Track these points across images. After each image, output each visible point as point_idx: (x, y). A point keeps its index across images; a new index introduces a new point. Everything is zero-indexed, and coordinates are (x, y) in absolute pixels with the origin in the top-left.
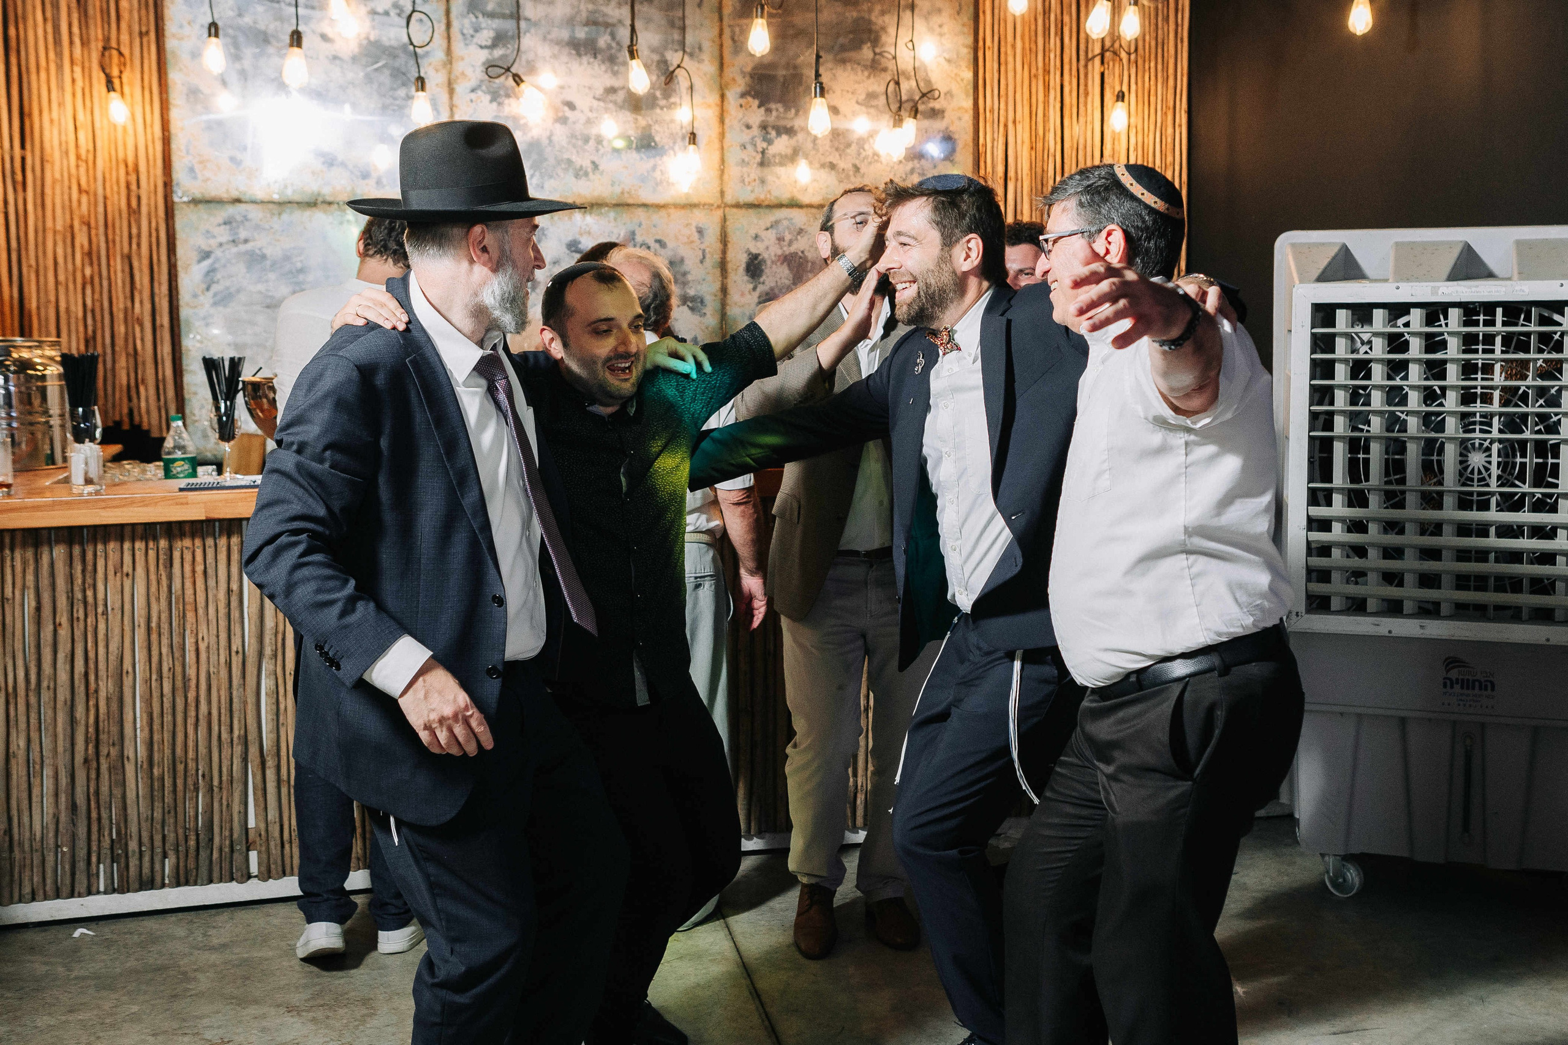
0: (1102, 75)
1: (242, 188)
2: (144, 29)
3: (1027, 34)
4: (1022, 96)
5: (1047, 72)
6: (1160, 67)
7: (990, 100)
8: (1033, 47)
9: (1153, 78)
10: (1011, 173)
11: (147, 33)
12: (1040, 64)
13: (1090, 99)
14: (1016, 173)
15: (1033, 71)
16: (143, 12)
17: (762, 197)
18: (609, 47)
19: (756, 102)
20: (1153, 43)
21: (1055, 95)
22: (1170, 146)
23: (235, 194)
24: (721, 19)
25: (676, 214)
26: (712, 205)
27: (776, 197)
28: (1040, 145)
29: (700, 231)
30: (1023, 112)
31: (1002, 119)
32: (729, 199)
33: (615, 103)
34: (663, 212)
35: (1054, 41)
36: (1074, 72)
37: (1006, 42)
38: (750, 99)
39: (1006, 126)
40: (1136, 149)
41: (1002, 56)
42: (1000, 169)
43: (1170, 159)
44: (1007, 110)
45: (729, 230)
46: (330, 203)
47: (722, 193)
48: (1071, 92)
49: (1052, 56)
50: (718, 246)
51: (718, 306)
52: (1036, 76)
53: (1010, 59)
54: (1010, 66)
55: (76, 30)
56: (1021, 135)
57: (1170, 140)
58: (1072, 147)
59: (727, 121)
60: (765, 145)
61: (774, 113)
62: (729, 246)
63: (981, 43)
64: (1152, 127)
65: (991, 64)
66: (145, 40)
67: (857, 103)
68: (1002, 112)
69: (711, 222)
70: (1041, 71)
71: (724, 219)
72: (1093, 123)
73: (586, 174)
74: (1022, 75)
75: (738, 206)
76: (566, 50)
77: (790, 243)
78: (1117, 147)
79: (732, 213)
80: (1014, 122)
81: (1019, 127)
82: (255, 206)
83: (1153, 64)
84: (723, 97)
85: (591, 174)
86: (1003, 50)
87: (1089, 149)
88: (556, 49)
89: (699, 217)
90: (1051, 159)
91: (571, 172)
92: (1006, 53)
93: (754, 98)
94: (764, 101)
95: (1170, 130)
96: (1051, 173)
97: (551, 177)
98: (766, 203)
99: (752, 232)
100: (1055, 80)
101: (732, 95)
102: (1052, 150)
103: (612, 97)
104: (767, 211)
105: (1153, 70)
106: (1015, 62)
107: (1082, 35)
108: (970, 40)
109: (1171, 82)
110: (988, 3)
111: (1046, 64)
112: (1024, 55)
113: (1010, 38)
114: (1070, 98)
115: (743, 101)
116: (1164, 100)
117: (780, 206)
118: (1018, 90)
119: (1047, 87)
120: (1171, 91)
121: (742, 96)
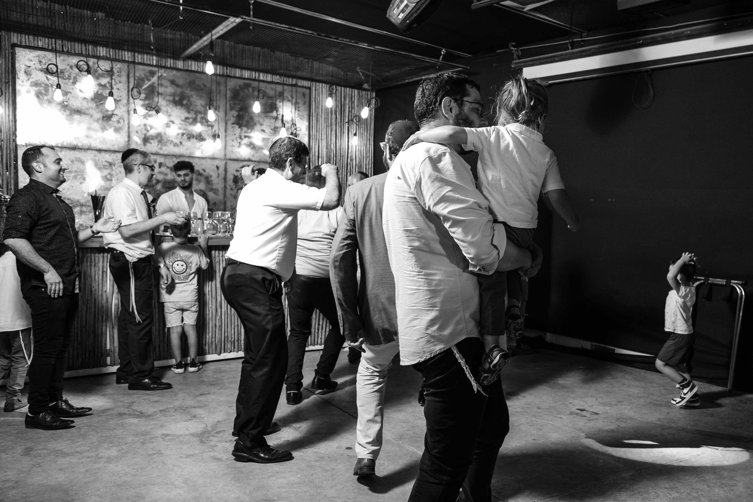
0: (348, 127)
2: (7, 81)
3: (326, 113)
4: (324, 132)
5: (331, 125)
6: (365, 128)
7: (314, 132)
9: (363, 130)
10: (320, 155)
11: (8, 82)
13: (344, 134)
14: (322, 156)
15: (328, 124)
16: (7, 75)
17: (239, 157)
18: (187, 104)
19: (237, 127)
21: (334, 132)
22: (368, 151)
24: (226, 99)
25: (209, 161)
26: (221, 159)
27: (243, 158)
28: (329, 147)
29: (218, 168)
30: (324, 137)
31: (318, 139)
32: (228, 157)
33: (189, 122)
34: (205, 160)
35: (334, 116)
36: (340, 126)
38: (235, 125)
40: (358, 151)
41: (318, 118)
42: (317, 154)
43: (368, 155)
45: (228, 167)
46: (81, 149)
47: (225, 155)
48: (339, 132)
50: (223, 172)
51: (223, 192)
52: (328, 126)
53: (320, 120)
54: (320, 122)
56: (324, 144)
57: (368, 148)
59: (228, 131)
60: (240, 140)
61: (244, 131)
62: (227, 172)
63: (311, 114)
64: (363, 145)
65: (314, 121)
66: (7, 85)
68: (318, 137)
69: (222, 165)
71: (226, 164)
72: (345, 141)
73: (178, 146)
74: (324, 125)
75: (231, 160)
76: (171, 104)
79: (229, 162)
80: (321, 140)
81: (323, 142)
83: (363, 126)
84: (226, 124)
86: (318, 116)
87: (344, 150)
88: (168, 103)
89: (217, 162)
90: (332, 152)
91: (172, 145)
93: (237, 125)
94: (240, 126)
95: (368, 146)
96: (332, 156)
97: (165, 145)
98: (240, 159)
99: (235, 168)
100: (334, 128)
101: (229, 123)
102: (332, 149)
103: (188, 121)
105: (363, 128)
106: (322, 121)
107: (342, 115)
108: (308, 113)
109: (369, 132)
110: (314, 102)
111: (331, 123)
112: (325, 119)
113: (320, 114)
114: (338, 134)
115: (233, 126)
116: (367, 137)
117: (245, 160)
118: (323, 130)
119: (332, 130)
120: (369, 134)
121: (233, 124)
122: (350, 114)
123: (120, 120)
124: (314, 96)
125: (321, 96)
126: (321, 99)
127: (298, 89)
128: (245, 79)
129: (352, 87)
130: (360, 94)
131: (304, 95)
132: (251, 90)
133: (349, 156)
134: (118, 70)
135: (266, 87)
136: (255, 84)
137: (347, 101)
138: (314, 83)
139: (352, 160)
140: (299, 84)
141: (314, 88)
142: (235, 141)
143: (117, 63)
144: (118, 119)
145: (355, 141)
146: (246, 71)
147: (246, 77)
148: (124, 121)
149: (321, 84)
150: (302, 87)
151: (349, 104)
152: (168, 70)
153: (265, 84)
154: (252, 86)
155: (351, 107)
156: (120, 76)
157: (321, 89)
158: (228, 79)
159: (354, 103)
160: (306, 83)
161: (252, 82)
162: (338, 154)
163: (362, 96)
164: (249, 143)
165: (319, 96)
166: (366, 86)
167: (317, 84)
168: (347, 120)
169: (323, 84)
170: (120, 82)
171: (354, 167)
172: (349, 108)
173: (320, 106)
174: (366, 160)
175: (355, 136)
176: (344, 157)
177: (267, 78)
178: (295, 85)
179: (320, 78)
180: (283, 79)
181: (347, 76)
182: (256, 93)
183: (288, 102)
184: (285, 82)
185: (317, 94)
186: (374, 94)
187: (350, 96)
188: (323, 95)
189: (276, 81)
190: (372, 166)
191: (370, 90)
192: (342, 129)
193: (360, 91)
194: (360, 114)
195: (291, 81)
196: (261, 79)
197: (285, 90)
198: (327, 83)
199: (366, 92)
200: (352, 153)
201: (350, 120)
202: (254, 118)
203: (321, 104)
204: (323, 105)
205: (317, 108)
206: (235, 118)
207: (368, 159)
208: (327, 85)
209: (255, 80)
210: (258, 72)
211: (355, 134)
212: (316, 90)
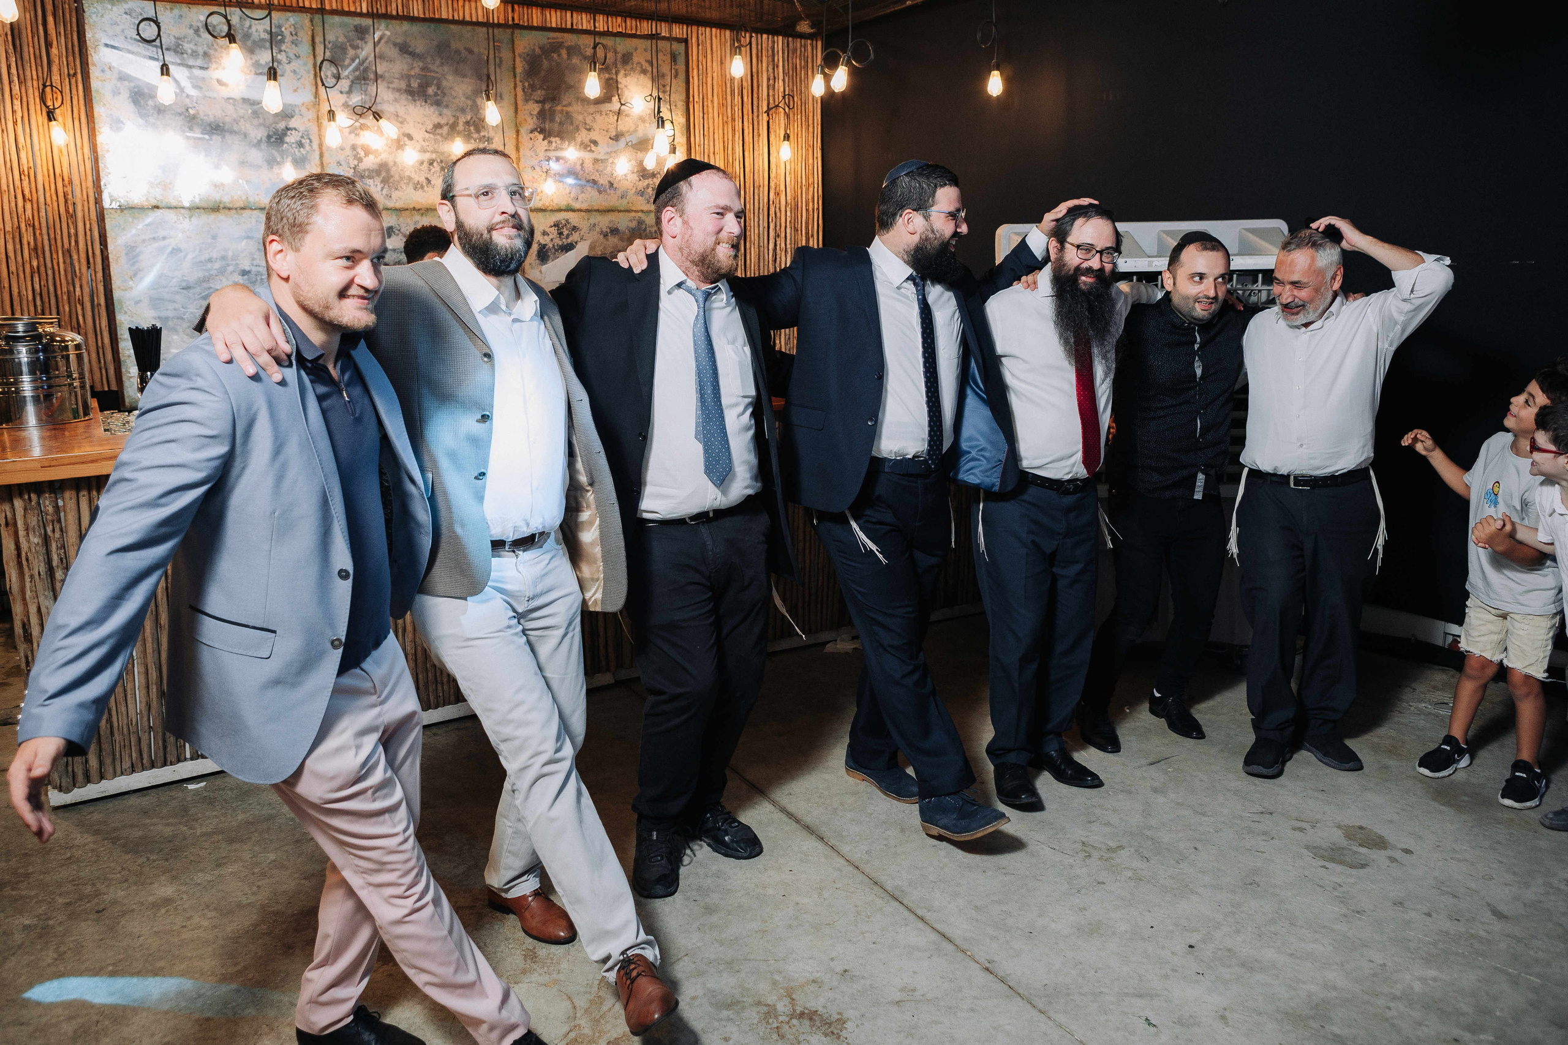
0: (768, 122)
1: (159, 197)
2: (72, 72)
3: (720, 93)
4: (719, 136)
5: (733, 120)
6: (804, 118)
7: (698, 138)
8: (724, 102)
9: (799, 126)
11: (75, 74)
12: (730, 115)
13: (761, 139)
15: (725, 119)
16: (71, 58)
17: (547, 204)
18: (436, 94)
19: (541, 137)
20: (799, 103)
21: (738, 135)
22: (811, 172)
23: (154, 203)
24: (515, 76)
27: (557, 204)
31: (706, 151)
33: (441, 135)
35: (737, 99)
36: (751, 121)
37: (707, 98)
38: (537, 134)
40: (790, 173)
41: (705, 108)
43: (811, 181)
44: (709, 145)
46: (230, 209)
48: (749, 135)
49: (736, 109)
52: (727, 123)
53: (710, 110)
54: (711, 115)
55: (14, 71)
57: (811, 167)
58: (751, 171)
59: (521, 150)
60: (548, 166)
61: (554, 144)
63: (691, 99)
64: (800, 159)
65: (698, 114)
66: (73, 81)
67: (610, 138)
68: (706, 147)
70: (730, 119)
72: (763, 155)
73: (422, 187)
74: (718, 121)
76: (404, 97)
77: (568, 237)
78: (779, 170)
80: (714, 153)
81: (717, 157)
82: (170, 211)
83: (799, 117)
84: (518, 132)
85: (426, 188)
86: (705, 104)
87: (761, 173)
88: (397, 95)
91: (411, 186)
92: (708, 106)
93: (539, 133)
94: (546, 134)
95: (811, 161)
97: (397, 189)
98: (548, 208)
100: (738, 125)
101: (523, 131)
103: (439, 131)
104: (551, 214)
105: (799, 121)
106: (713, 111)
107: (755, 95)
108: (683, 96)
109: (811, 129)
110: (695, 71)
111: (733, 115)
112: (719, 109)
113: (710, 96)
114: (749, 138)
115: (532, 135)
116: (807, 141)
117: (560, 210)
118: (716, 131)
119: (734, 130)
120: (811, 135)
121: (532, 132)
122: (771, 94)
123: (303, 141)
124: (695, 58)
125: (709, 56)
126: (709, 64)
127: (661, 44)
128: (551, 30)
129: (775, 32)
130: (791, 45)
131: (674, 58)
132: (564, 52)
133: (772, 184)
134: (292, 29)
135: (595, 45)
136: (570, 39)
137: (764, 65)
138: (694, 28)
139: (778, 194)
140: (663, 34)
141: (694, 39)
142: (537, 168)
143: (289, 14)
144: (298, 139)
145: (785, 152)
146: (553, 13)
147: (554, 25)
148: (311, 142)
149: (708, 29)
150: (669, 39)
151: (767, 71)
152: (393, 22)
153: (595, 38)
154: (566, 44)
155: (772, 77)
156: (295, 43)
157: (708, 42)
158: (517, 32)
159: (777, 67)
160: (676, 30)
161: (566, 36)
162: (749, 183)
163: (795, 50)
165: (706, 57)
166: (804, 27)
167: (702, 30)
168: (765, 109)
169: (714, 30)
170: (297, 57)
171: (783, 209)
172: (769, 79)
173: (709, 80)
174: (807, 193)
175: (786, 142)
176: (761, 189)
177: (597, 25)
178: (654, 37)
179: (708, 15)
180: (631, 25)
181: (762, 7)
182: (575, 60)
183: (642, 75)
184: (634, 32)
185: (700, 52)
186: (819, 44)
187: (770, 52)
188: (715, 55)
189: (615, 31)
190: (818, 204)
191: (811, 37)
192: (756, 127)
193: (790, 39)
194: (793, 91)
195: (646, 27)
196: (584, 28)
197: (636, 49)
198: (721, 25)
199: (803, 41)
200: (778, 180)
201: (772, 105)
202: (575, 115)
203: (709, 75)
204: (715, 75)
205: (703, 83)
206: (535, 118)
207: (811, 189)
208: (723, 31)
209: (572, 31)
210: (577, 11)
211: (787, 137)
212: (698, 45)
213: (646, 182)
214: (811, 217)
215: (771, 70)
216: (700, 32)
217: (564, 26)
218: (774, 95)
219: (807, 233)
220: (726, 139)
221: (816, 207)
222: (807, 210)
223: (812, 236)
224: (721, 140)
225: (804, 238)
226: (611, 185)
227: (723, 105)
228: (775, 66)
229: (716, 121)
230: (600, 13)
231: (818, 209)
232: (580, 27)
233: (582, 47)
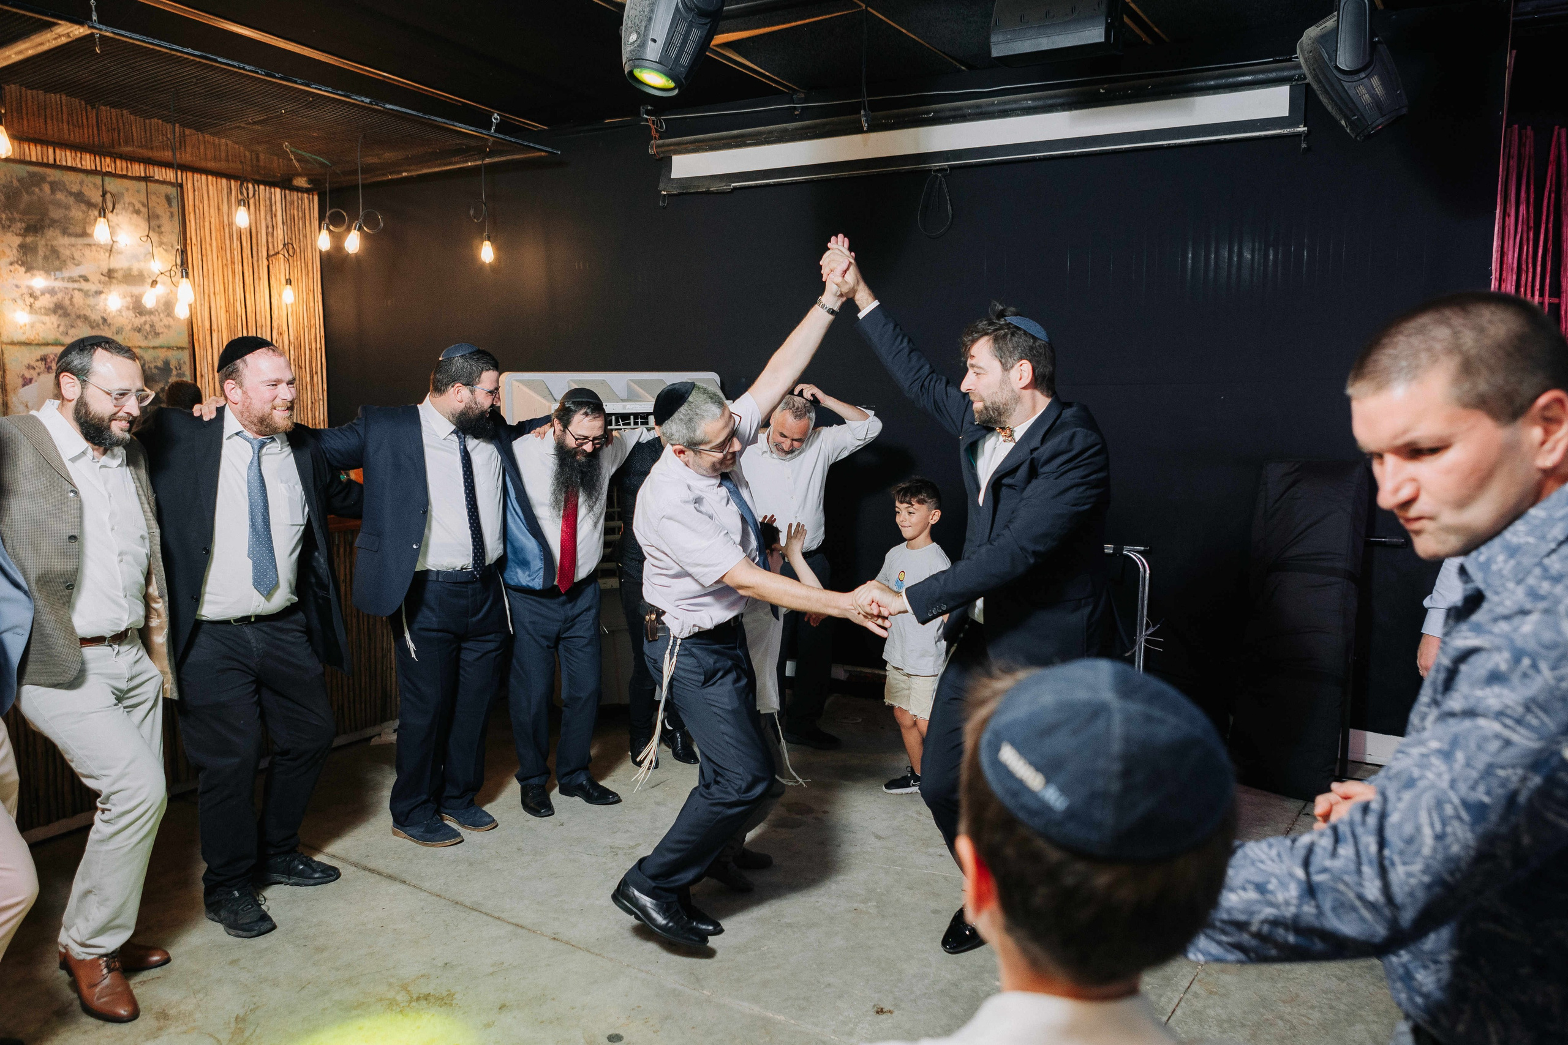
0: (268, 267)
3: (219, 237)
4: (218, 278)
5: (233, 263)
6: (303, 265)
7: (197, 278)
8: (223, 245)
9: (299, 272)
10: (214, 327)
12: (229, 258)
13: (261, 282)
14: (218, 327)
15: (225, 262)
17: (32, 338)
19: (23, 269)
20: (300, 250)
21: (239, 277)
22: (312, 314)
27: (43, 338)
28: (231, 310)
30: (219, 288)
31: (206, 291)
35: (236, 244)
36: (250, 265)
37: (205, 242)
38: (17, 266)
39: (209, 296)
40: (292, 315)
41: (204, 250)
43: (313, 322)
44: (209, 286)
48: (249, 276)
49: (236, 253)
52: (226, 265)
53: (209, 252)
54: (209, 257)
56: (219, 302)
57: (312, 310)
58: (252, 312)
60: (32, 300)
62: (7, 372)
63: (189, 241)
64: (301, 302)
65: (197, 256)
67: (102, 274)
68: (206, 287)
70: (229, 262)
72: (264, 295)
74: (218, 264)
75: (12, 343)
78: (280, 313)
80: (214, 294)
81: (218, 297)
83: (299, 263)
86: (203, 247)
87: (263, 313)
90: (239, 319)
92: (206, 249)
93: (20, 265)
94: (29, 267)
95: (312, 304)
98: (36, 342)
99: (26, 363)
100: (238, 268)
102: (239, 313)
104: (37, 348)
105: (299, 267)
106: (212, 255)
107: (254, 243)
108: (180, 238)
109: (311, 275)
110: (192, 215)
111: (232, 258)
112: (218, 251)
113: (208, 239)
114: (249, 280)
115: (12, 268)
116: (307, 285)
117: (47, 344)
118: (216, 273)
119: (234, 273)
120: (311, 281)
121: (11, 264)
122: (270, 241)
124: (191, 202)
125: (206, 202)
126: (206, 209)
127: (152, 186)
128: (31, 163)
129: (272, 184)
130: (288, 197)
131: (168, 199)
132: (47, 188)
133: (275, 325)
135: (82, 183)
136: (54, 175)
137: (263, 213)
138: (190, 175)
139: (280, 334)
140: (157, 177)
141: (190, 185)
142: (20, 302)
145: (287, 296)
146: (32, 147)
147: (34, 159)
149: (204, 177)
150: (164, 182)
151: (266, 219)
153: (81, 176)
154: (49, 179)
155: (270, 226)
157: (205, 187)
159: (276, 216)
160: (169, 175)
161: (48, 171)
162: (251, 323)
163: (292, 203)
164: (52, 306)
165: (202, 202)
166: (301, 182)
167: (197, 176)
168: (265, 255)
169: (210, 178)
172: (267, 227)
173: (207, 224)
174: (310, 334)
175: (289, 286)
176: (264, 329)
177: (83, 163)
178: (147, 179)
179: (203, 164)
180: (121, 166)
181: (258, 160)
182: (60, 196)
183: (135, 216)
184: (125, 173)
185: (197, 197)
186: (316, 198)
187: (268, 202)
188: (211, 201)
189: (104, 170)
190: (321, 343)
191: (307, 191)
192: (256, 271)
193: (287, 192)
194: (291, 239)
195: (138, 170)
196: (69, 164)
197: (127, 190)
198: (217, 174)
199: (300, 194)
200: (280, 319)
201: (271, 253)
202: (61, 250)
203: (207, 219)
204: (213, 220)
205: (200, 227)
206: (15, 251)
207: (313, 330)
208: (219, 180)
209: (55, 166)
210: (61, 149)
211: (289, 282)
212: (194, 191)
213: (143, 319)
214: (314, 356)
215: (269, 218)
216: (195, 178)
217: (45, 161)
218: (273, 242)
219: (311, 371)
220: (226, 281)
221: (319, 346)
222: (310, 349)
223: (316, 373)
224: (221, 281)
225: (308, 376)
226: (105, 320)
227: (222, 249)
228: (273, 216)
229: (215, 265)
230: (86, 152)
231: (321, 348)
232: (64, 164)
233: (67, 183)
